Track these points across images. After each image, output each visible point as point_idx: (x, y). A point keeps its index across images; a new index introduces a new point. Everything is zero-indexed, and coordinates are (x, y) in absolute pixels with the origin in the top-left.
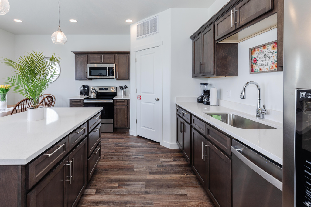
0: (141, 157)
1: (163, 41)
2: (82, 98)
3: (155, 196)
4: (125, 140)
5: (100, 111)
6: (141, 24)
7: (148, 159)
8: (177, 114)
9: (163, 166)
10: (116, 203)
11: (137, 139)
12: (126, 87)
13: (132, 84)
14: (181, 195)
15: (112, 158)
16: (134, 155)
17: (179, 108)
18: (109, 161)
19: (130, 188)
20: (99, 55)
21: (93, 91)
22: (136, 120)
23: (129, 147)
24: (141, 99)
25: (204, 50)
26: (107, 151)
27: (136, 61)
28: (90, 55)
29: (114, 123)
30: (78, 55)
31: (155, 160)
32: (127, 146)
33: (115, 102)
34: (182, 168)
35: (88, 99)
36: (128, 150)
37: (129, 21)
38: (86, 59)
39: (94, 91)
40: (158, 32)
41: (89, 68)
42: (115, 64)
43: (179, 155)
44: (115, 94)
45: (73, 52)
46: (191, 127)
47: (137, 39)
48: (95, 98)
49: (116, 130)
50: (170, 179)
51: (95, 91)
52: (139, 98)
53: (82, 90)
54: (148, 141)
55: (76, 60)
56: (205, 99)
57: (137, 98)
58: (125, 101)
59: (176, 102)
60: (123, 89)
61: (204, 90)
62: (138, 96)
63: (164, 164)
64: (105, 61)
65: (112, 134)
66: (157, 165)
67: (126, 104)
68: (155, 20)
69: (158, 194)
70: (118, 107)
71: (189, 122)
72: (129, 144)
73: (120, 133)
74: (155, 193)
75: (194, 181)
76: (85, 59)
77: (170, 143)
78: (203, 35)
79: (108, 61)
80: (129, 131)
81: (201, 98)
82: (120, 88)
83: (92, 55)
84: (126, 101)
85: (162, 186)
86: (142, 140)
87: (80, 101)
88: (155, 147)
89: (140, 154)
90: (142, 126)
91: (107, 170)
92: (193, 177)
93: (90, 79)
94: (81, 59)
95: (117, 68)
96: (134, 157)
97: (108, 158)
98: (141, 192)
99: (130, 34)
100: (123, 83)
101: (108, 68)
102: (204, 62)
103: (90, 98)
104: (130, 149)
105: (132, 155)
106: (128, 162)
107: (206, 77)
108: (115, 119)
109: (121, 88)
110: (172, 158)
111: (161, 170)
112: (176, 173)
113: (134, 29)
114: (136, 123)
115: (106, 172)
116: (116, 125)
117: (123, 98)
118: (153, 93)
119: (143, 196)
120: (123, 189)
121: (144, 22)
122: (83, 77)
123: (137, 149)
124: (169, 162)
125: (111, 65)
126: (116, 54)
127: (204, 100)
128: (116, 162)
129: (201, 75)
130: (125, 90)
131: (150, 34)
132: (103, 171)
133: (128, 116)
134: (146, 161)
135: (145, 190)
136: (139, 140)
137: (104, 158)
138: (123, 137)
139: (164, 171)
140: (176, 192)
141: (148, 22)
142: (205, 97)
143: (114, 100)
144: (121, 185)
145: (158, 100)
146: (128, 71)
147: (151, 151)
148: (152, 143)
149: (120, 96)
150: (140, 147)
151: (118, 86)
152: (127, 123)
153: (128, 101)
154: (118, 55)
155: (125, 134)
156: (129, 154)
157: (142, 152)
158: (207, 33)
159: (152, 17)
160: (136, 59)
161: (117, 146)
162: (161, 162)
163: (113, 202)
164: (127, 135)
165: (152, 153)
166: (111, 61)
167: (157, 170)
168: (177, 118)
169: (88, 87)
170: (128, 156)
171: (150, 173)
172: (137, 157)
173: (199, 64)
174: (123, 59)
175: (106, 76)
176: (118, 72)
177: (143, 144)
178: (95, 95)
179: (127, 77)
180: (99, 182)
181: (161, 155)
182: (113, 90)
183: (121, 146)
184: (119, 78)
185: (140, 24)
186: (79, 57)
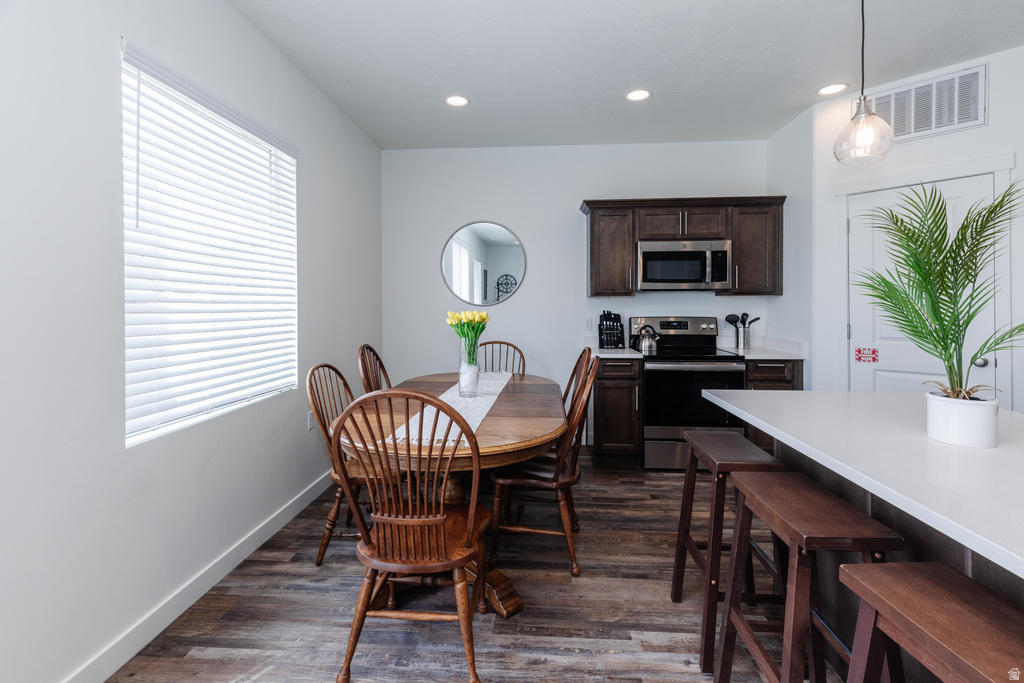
1: (1015, 155)
20: (672, 210)
21: (644, 332)
24: (874, 360)
27: (849, 227)
28: (641, 212)
30: (599, 212)
38: (628, 226)
39: (647, 332)
40: (984, 124)
41: (645, 254)
42: (730, 242)
45: (585, 204)
48: (654, 353)
51: (651, 332)
52: (867, 355)
55: (596, 228)
57: (854, 357)
58: (785, 367)
62: (859, 351)
64: (694, 230)
67: (788, 375)
76: (626, 225)
79: (704, 232)
83: (650, 211)
84: (790, 365)
87: (633, 365)
94: (609, 225)
95: (736, 255)
101: (708, 255)
122: (618, 285)
125: (717, 245)
131: (934, 130)
141: (923, 91)
143: (747, 363)
146: (774, 266)
153: (795, 366)
154: (737, 211)
159: (954, 71)
160: (848, 222)
166: (714, 230)
174: (751, 224)
175: (702, 280)
176: (739, 268)
178: (654, 344)
179: (769, 284)
184: (743, 289)
186: (606, 218)
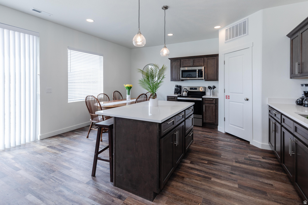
0: (228, 149)
1: (253, 43)
2: (176, 95)
3: (239, 177)
4: (213, 134)
5: (192, 105)
6: (230, 29)
7: (235, 152)
8: (269, 115)
9: (250, 160)
10: (206, 172)
11: (225, 135)
12: (214, 87)
13: (220, 85)
14: (267, 184)
15: (202, 145)
16: (222, 147)
17: (271, 109)
18: (199, 146)
19: (217, 167)
20: (190, 59)
21: (184, 90)
22: (225, 118)
23: (217, 140)
24: (229, 98)
25: (303, 49)
26: (198, 139)
27: (224, 63)
28: (182, 60)
29: (203, 119)
30: (173, 61)
31: (243, 154)
32: (215, 139)
33: (204, 100)
34: (272, 166)
35: (180, 96)
36: (216, 142)
37: (217, 27)
38: (179, 64)
40: (248, 34)
41: (182, 71)
42: (203, 67)
43: (271, 156)
44: (204, 93)
45: (169, 59)
46: (282, 126)
47: (225, 42)
48: (187, 96)
49: (205, 125)
50: (256, 171)
51: (186, 90)
52: (228, 97)
53: (175, 89)
54: (237, 139)
55: (172, 65)
56: (305, 100)
57: (225, 98)
58: (213, 100)
59: (268, 103)
60: (211, 89)
61: (305, 92)
62: (226, 96)
63: (251, 159)
64: (195, 64)
65: (201, 128)
66: (244, 158)
67: (214, 102)
68: (245, 23)
69: (243, 177)
70: (207, 105)
71: (280, 121)
72: (217, 138)
73: (209, 128)
74: (239, 175)
75: (283, 178)
77: (261, 143)
78: (302, 33)
79: (198, 64)
80: (217, 128)
81: (301, 99)
82: (208, 88)
83: (184, 60)
84: (215, 100)
85: (247, 173)
86: (230, 137)
87: (175, 98)
88: (244, 144)
89: (228, 147)
90: (231, 124)
91: (198, 152)
92: (284, 175)
93: (182, 80)
94: (175, 64)
95: (206, 70)
96: (221, 148)
97: (199, 144)
98: (227, 172)
99: (218, 37)
100: (211, 84)
101: (197, 71)
102: (303, 61)
103: (182, 95)
104: (218, 141)
105: (220, 146)
106: (216, 150)
107: (305, 77)
108: (204, 115)
109: (210, 88)
110: (262, 156)
111: (248, 162)
112: (264, 168)
113: (222, 34)
114: (225, 121)
115: (197, 153)
116: (204, 121)
117: (211, 97)
118: (242, 93)
119: (229, 174)
120: (212, 166)
121: (232, 26)
122: (176, 78)
123: (225, 143)
124: (258, 158)
125: (200, 68)
126: (205, 58)
127: (304, 103)
128: (205, 148)
129: (299, 75)
130: (213, 90)
131: (239, 37)
132: (195, 151)
133: (217, 114)
134: (233, 153)
135: (231, 171)
136: (227, 136)
137: (195, 144)
138: (211, 131)
139: (251, 163)
140: (261, 180)
141: (237, 26)
142: (306, 99)
143: (203, 98)
144: (210, 163)
145: (248, 100)
146: (217, 73)
147: (239, 147)
148: (241, 141)
149: (209, 95)
150: (228, 141)
151: (207, 86)
152: (215, 120)
153: (217, 100)
154: (207, 58)
155: (213, 130)
156: (217, 145)
157: (230, 146)
158: (305, 31)
159: (241, 21)
160: (224, 61)
161: (206, 138)
162: (249, 157)
163: (203, 171)
164: (215, 131)
165: (240, 148)
167: (244, 161)
168: (270, 119)
169: (180, 87)
170: (217, 147)
171: (236, 162)
172: (225, 148)
173: (297, 64)
174: (211, 61)
175: (196, 77)
176: (207, 74)
177: (231, 140)
178: (187, 93)
179: (215, 78)
180: (192, 157)
181: (250, 151)
182: (201, 90)
183: (209, 138)
184: (208, 79)
185: (228, 28)
186: (174, 62)
